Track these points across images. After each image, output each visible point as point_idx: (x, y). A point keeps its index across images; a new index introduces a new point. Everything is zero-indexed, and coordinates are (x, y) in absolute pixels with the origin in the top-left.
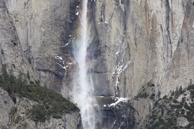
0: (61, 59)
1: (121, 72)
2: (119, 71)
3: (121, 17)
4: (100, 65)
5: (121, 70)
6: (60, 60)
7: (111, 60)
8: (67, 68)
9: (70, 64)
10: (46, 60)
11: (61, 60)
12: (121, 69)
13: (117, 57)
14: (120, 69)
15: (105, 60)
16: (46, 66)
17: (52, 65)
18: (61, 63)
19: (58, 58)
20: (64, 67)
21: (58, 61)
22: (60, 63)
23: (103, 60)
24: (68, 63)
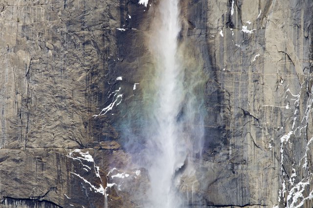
0: (90, 159)
1: (302, 204)
2: (295, 200)
3: (298, 11)
4: (226, 181)
5: (300, 199)
6: (86, 162)
7: (263, 161)
8: (109, 191)
9: (118, 175)
10: (34, 165)
11: (90, 164)
12: (301, 195)
13: (285, 153)
14: (299, 194)
15: (244, 162)
16: (34, 183)
17: (59, 180)
18: (90, 175)
19: (78, 155)
20: (98, 187)
21: (78, 165)
22: (85, 174)
23: (236, 162)
24: (116, 172)
